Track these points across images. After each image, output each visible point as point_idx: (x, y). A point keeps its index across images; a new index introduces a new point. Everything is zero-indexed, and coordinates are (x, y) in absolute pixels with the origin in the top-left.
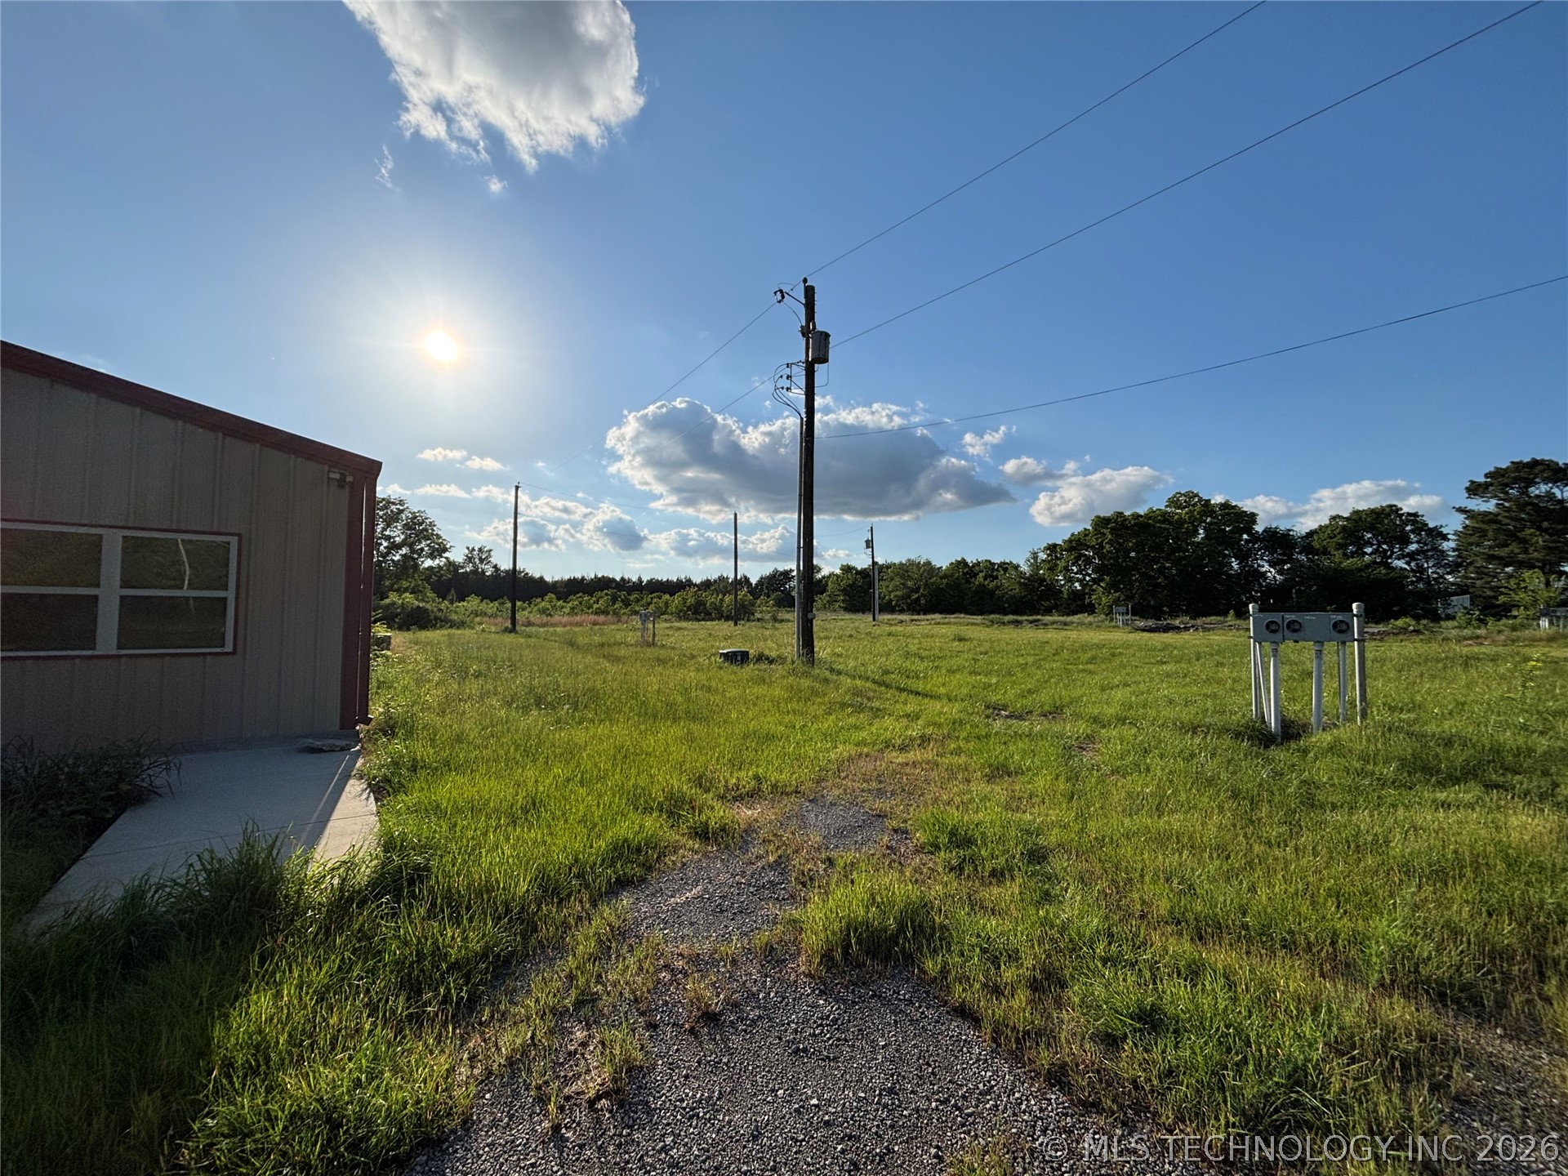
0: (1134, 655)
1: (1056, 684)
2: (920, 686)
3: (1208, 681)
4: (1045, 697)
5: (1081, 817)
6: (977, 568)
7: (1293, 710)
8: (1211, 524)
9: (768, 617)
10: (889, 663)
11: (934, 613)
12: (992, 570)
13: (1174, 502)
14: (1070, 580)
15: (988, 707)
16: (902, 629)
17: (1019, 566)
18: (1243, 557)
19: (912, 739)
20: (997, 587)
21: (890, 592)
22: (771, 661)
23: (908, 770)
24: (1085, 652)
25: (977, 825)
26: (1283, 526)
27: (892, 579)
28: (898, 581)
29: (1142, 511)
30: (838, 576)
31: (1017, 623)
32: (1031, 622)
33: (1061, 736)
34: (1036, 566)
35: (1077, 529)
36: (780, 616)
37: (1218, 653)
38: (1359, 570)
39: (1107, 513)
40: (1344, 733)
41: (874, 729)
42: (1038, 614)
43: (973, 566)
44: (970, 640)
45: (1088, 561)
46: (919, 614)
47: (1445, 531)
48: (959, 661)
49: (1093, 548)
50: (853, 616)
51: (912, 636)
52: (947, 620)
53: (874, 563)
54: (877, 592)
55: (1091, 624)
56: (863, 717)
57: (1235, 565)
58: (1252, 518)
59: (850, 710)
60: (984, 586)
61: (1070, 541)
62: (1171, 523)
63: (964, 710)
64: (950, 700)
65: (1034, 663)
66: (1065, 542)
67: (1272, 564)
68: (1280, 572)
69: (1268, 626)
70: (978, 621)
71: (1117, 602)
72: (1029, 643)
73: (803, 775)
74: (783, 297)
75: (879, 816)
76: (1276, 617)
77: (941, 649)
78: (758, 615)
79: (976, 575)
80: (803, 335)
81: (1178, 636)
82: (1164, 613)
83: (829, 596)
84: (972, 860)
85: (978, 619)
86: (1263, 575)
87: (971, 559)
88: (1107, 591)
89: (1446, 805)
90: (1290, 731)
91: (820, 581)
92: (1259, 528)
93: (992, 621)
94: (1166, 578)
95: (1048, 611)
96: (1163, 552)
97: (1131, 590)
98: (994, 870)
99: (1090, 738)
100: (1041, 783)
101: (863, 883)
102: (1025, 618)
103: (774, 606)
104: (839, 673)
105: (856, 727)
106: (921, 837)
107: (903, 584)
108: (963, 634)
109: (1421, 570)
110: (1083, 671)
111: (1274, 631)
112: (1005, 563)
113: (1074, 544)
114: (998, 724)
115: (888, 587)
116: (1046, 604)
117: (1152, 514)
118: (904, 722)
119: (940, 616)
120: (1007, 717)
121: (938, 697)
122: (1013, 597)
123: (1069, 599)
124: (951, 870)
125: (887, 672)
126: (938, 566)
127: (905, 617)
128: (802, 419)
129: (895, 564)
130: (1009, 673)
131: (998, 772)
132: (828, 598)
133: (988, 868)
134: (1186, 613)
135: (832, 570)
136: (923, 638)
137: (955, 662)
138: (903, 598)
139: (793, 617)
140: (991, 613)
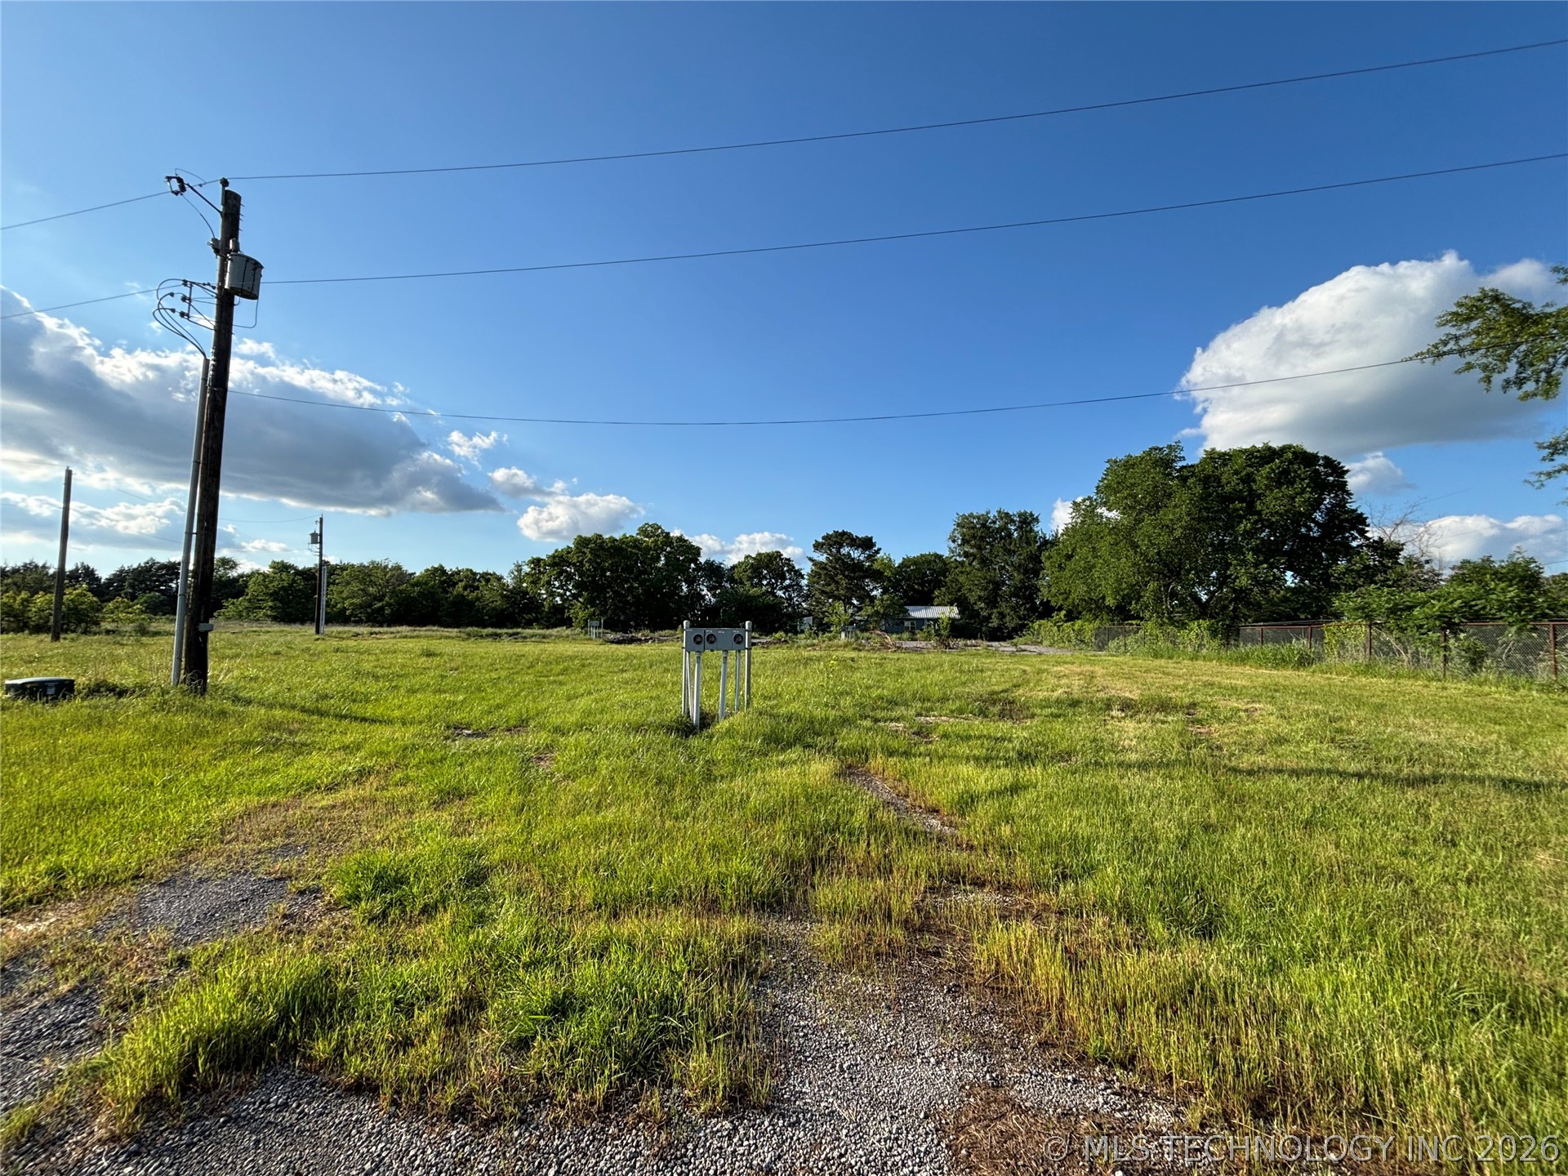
0: (601, 665)
1: (526, 697)
2: (369, 711)
3: (656, 686)
4: (512, 712)
5: (529, 828)
6: (456, 577)
7: (708, 705)
8: (670, 553)
9: (129, 627)
10: (332, 686)
11: (401, 624)
12: (473, 579)
13: (643, 531)
14: (552, 594)
15: (448, 727)
16: (355, 643)
17: (502, 578)
18: (691, 582)
19: (346, 775)
20: (478, 599)
21: (344, 599)
22: (121, 693)
23: (335, 813)
24: (558, 663)
25: (412, 861)
26: (717, 560)
27: (348, 583)
28: (355, 586)
29: (617, 536)
30: (265, 576)
31: (496, 636)
32: (511, 635)
33: (521, 749)
34: (519, 579)
35: (561, 545)
36: (154, 626)
37: (666, 661)
38: (759, 597)
39: (588, 534)
40: (737, 718)
41: (292, 771)
42: (518, 627)
43: (452, 575)
44: (441, 655)
45: (570, 577)
46: (381, 626)
47: (803, 572)
48: (425, 679)
49: (574, 565)
50: (286, 628)
51: (368, 652)
52: (415, 633)
53: (323, 563)
54: (324, 599)
55: (568, 636)
56: (278, 757)
57: (685, 588)
58: (697, 551)
59: (258, 749)
60: (463, 596)
61: (554, 557)
62: (640, 549)
63: (421, 734)
64: (404, 724)
65: (507, 677)
66: (549, 557)
67: (710, 589)
68: (714, 595)
69: (695, 638)
70: (454, 635)
71: (592, 616)
72: (505, 657)
73: (157, 850)
74: (183, 189)
75: (279, 879)
76: (700, 631)
77: (403, 666)
78: (106, 625)
79: (454, 584)
80: (217, 251)
81: (639, 647)
82: (631, 626)
83: (249, 601)
84: (401, 902)
85: (454, 632)
86: (703, 597)
87: (450, 567)
88: (584, 606)
89: (782, 764)
90: (706, 720)
91: (235, 580)
92: (702, 560)
93: (469, 635)
94: (634, 597)
95: (529, 624)
96: (632, 573)
97: (605, 606)
98: (426, 905)
99: (549, 748)
100: (492, 802)
101: (231, 975)
102: (505, 631)
103: (143, 612)
104: (249, 702)
105: (265, 771)
106: (337, 891)
107: (363, 590)
108: (432, 648)
109: (790, 598)
110: (555, 682)
111: (698, 643)
112: (487, 574)
113: (557, 560)
114: (458, 745)
115: (342, 592)
116: (527, 617)
117: (624, 540)
118: (340, 755)
119: (408, 628)
120: (469, 735)
121: (390, 722)
122: (494, 609)
123: (549, 612)
124: (371, 921)
125: (326, 697)
126: (410, 572)
127: (363, 629)
128: (207, 361)
129: (353, 566)
130: (479, 690)
131: (451, 795)
132: (246, 604)
133: (419, 906)
134: (648, 627)
135: (256, 567)
136: (383, 653)
137: (416, 681)
138: (361, 606)
139: (173, 627)
140: (468, 625)
